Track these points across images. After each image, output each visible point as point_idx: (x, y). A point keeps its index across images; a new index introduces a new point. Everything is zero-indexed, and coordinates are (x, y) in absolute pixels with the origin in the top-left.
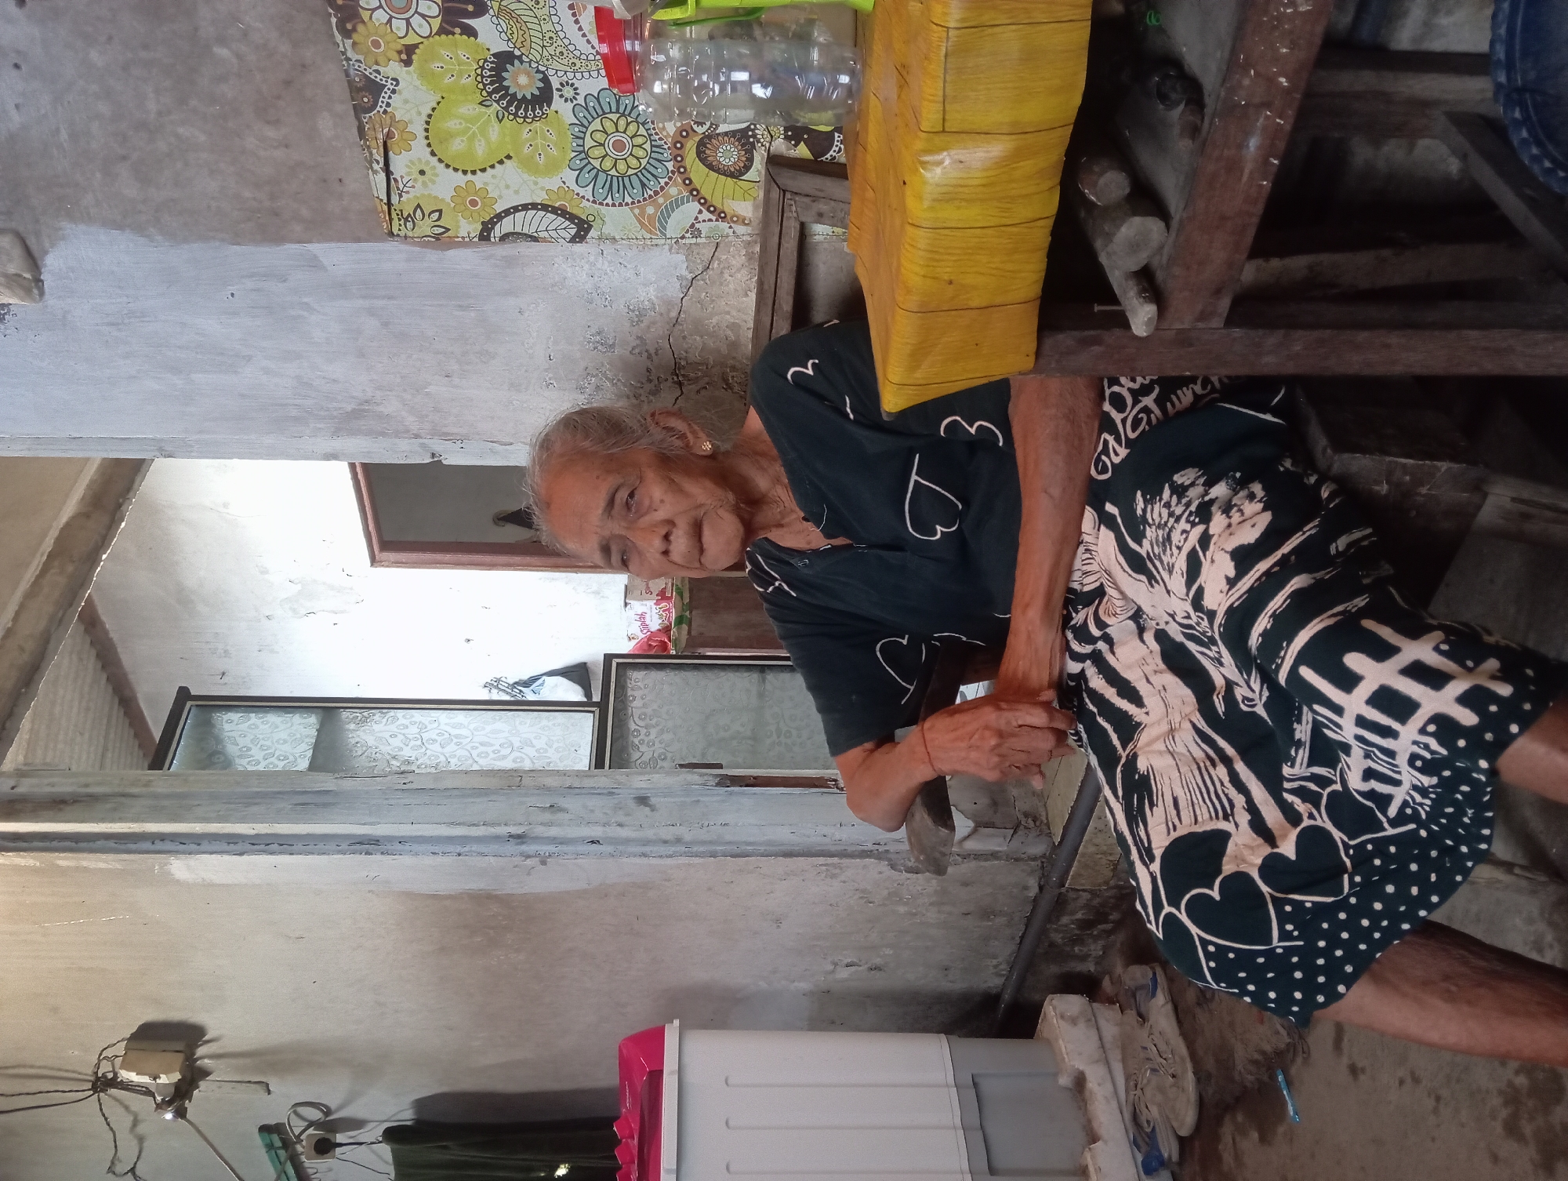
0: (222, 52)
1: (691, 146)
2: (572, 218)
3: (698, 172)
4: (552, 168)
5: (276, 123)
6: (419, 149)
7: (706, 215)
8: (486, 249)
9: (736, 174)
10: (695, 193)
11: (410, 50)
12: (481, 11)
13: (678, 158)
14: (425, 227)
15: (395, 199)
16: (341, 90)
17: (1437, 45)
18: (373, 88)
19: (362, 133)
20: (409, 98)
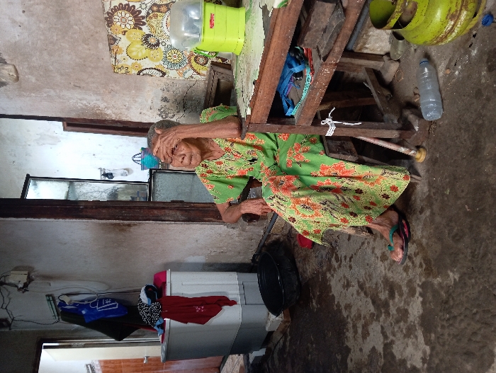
0: (76, 27)
1: (193, 58)
2: (162, 72)
3: (194, 64)
4: (158, 60)
5: (88, 44)
6: (124, 54)
7: (195, 73)
8: (138, 76)
9: (203, 65)
10: (193, 68)
11: (125, 32)
12: (144, 24)
13: (190, 61)
14: (123, 71)
15: (117, 64)
16: (106, 38)
17: (365, 51)
18: (115, 40)
19: (110, 49)
20: (123, 42)
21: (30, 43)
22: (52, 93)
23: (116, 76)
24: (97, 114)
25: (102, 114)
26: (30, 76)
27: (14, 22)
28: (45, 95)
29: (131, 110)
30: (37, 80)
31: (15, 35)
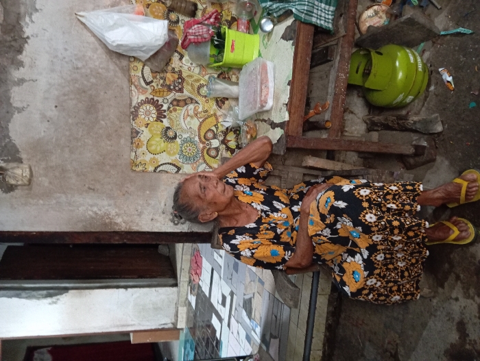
0: (102, 122)
1: (205, 151)
2: (177, 167)
3: (206, 157)
4: (174, 154)
5: (110, 140)
6: (144, 148)
7: (207, 167)
8: (154, 173)
9: (214, 157)
10: (205, 162)
11: (148, 124)
12: (165, 117)
13: (202, 152)
14: (141, 168)
15: (135, 160)
16: (129, 133)
18: (137, 133)
19: (132, 143)
20: (145, 135)
21: (54, 140)
22: (63, 198)
23: (133, 175)
24: (105, 224)
25: (111, 223)
26: (44, 178)
27: (43, 116)
28: (54, 201)
29: (142, 216)
30: (50, 183)
31: (42, 130)
